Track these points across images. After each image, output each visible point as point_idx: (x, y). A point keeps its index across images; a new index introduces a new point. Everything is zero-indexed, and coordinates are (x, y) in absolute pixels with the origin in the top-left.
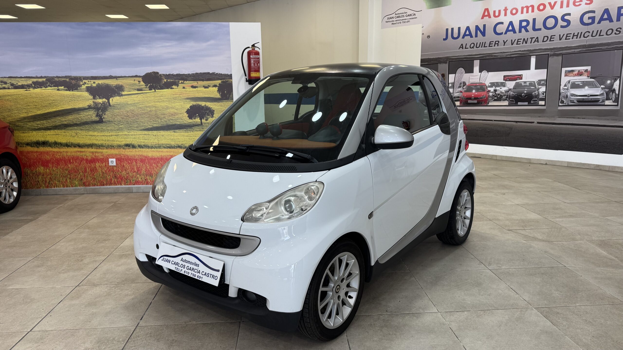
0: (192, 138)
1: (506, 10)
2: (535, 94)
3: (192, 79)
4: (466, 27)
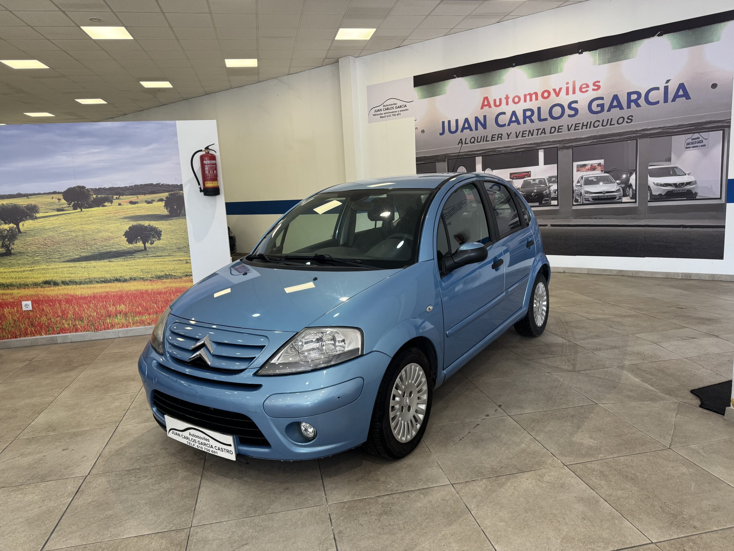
0: (133, 267)
1: (507, 98)
2: (546, 192)
3: (130, 193)
4: (464, 119)
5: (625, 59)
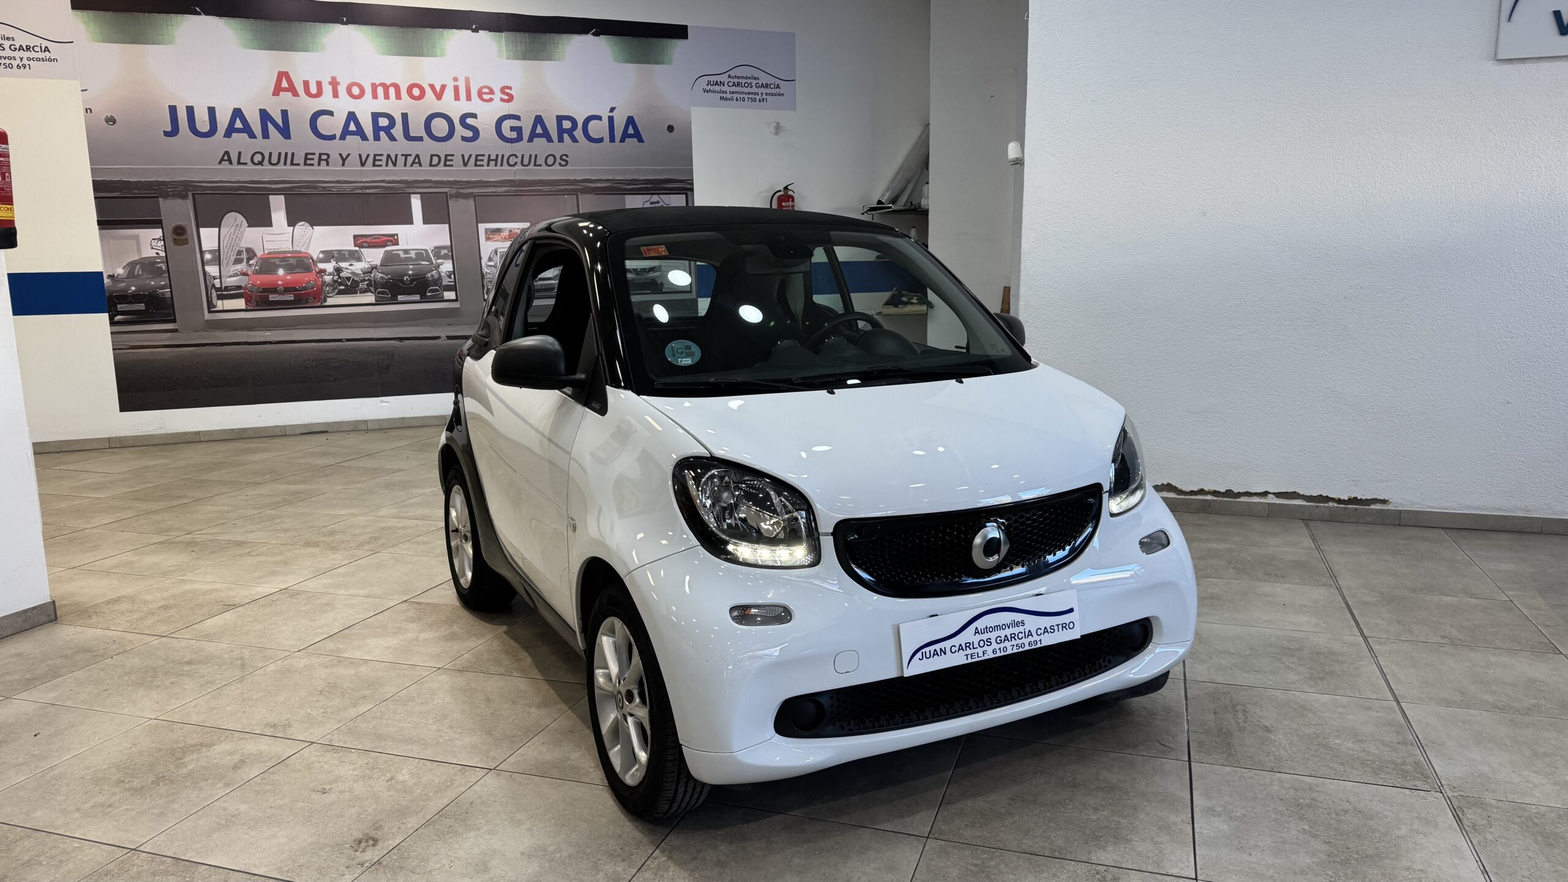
1: (334, 83)
2: (432, 276)
4: (232, 110)
5: (549, 58)
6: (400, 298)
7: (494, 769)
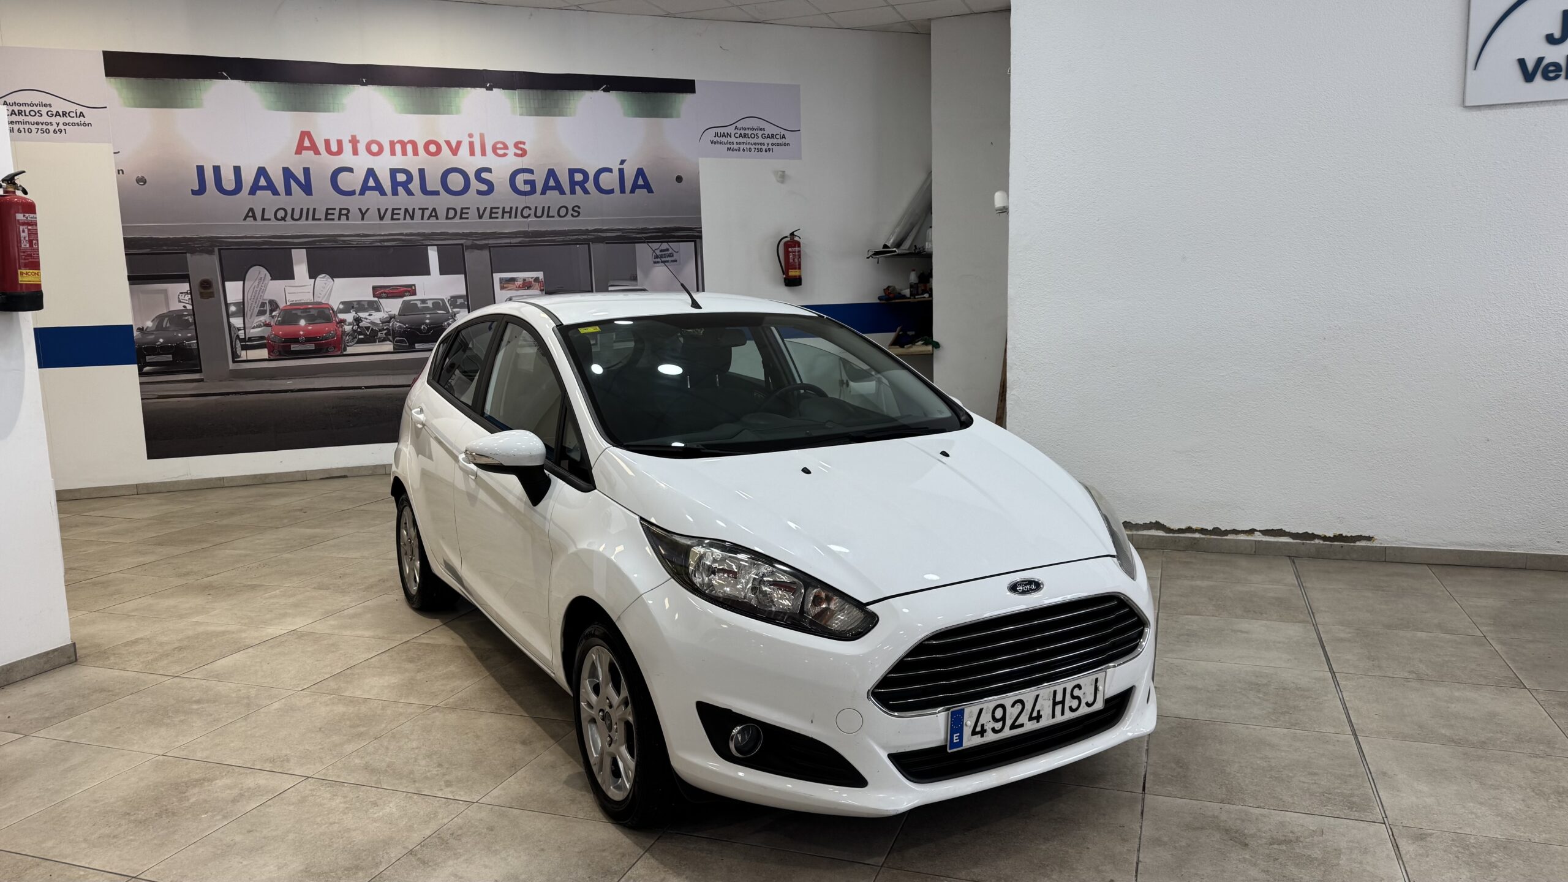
1: (354, 141)
4: (257, 169)
5: (559, 116)
6: (418, 346)
7: (477, 802)
